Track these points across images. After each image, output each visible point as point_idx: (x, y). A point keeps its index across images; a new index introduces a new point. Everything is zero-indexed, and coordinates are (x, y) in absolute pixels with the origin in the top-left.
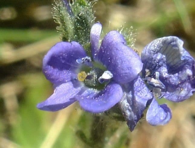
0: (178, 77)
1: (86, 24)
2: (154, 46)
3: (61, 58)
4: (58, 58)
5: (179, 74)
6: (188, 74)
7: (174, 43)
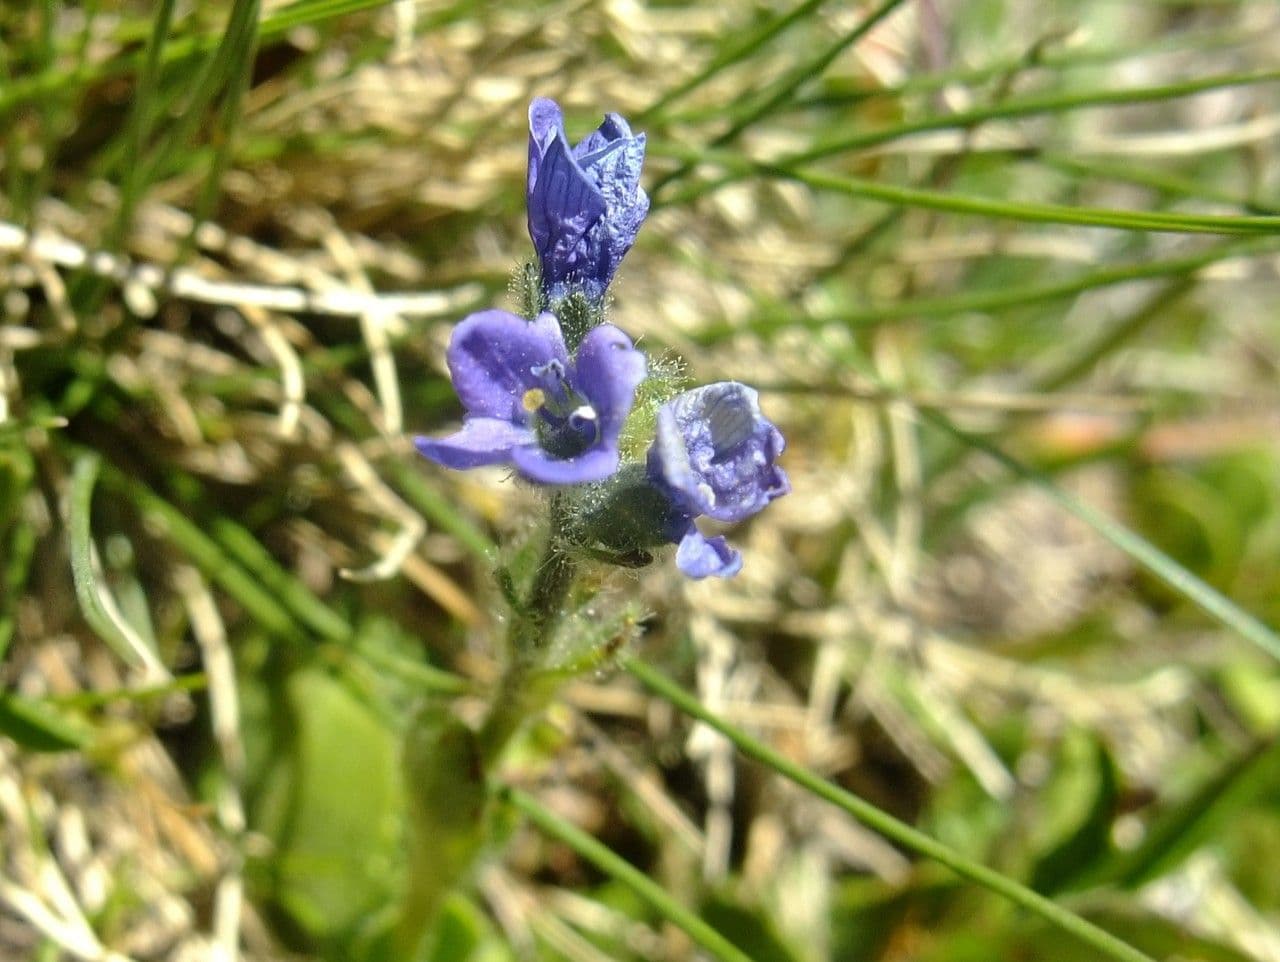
0: (735, 470)
1: (582, 321)
2: (686, 408)
3: (495, 347)
4: (490, 344)
5: (736, 463)
6: (757, 462)
7: (735, 396)
